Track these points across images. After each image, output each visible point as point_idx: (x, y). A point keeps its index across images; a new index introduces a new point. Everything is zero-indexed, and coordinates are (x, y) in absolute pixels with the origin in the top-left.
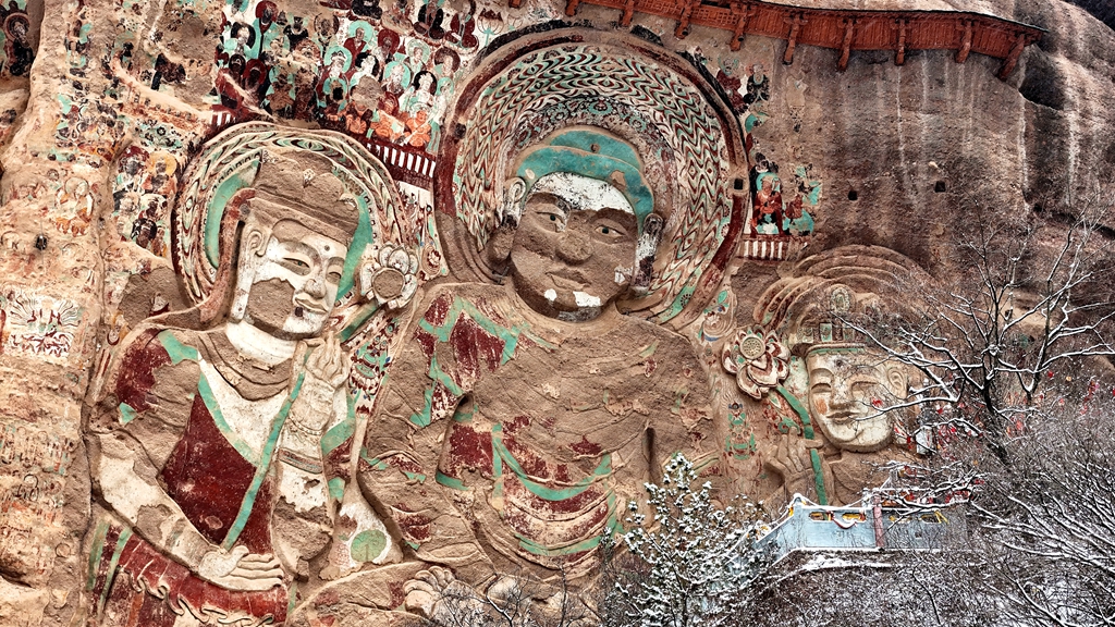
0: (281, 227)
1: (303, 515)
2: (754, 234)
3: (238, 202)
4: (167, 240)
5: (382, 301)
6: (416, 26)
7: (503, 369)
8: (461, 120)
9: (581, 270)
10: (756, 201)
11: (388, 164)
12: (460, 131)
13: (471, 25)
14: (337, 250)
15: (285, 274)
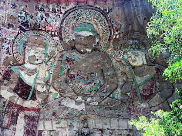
0: (33, 47)
1: (42, 93)
2: (114, 34)
3: (24, 44)
4: (12, 52)
5: (52, 56)
6: (52, 12)
7: (75, 63)
8: (62, 25)
9: (87, 46)
10: (113, 29)
11: (50, 34)
12: (62, 27)
13: (61, 10)
14: (43, 49)
15: (34, 54)
